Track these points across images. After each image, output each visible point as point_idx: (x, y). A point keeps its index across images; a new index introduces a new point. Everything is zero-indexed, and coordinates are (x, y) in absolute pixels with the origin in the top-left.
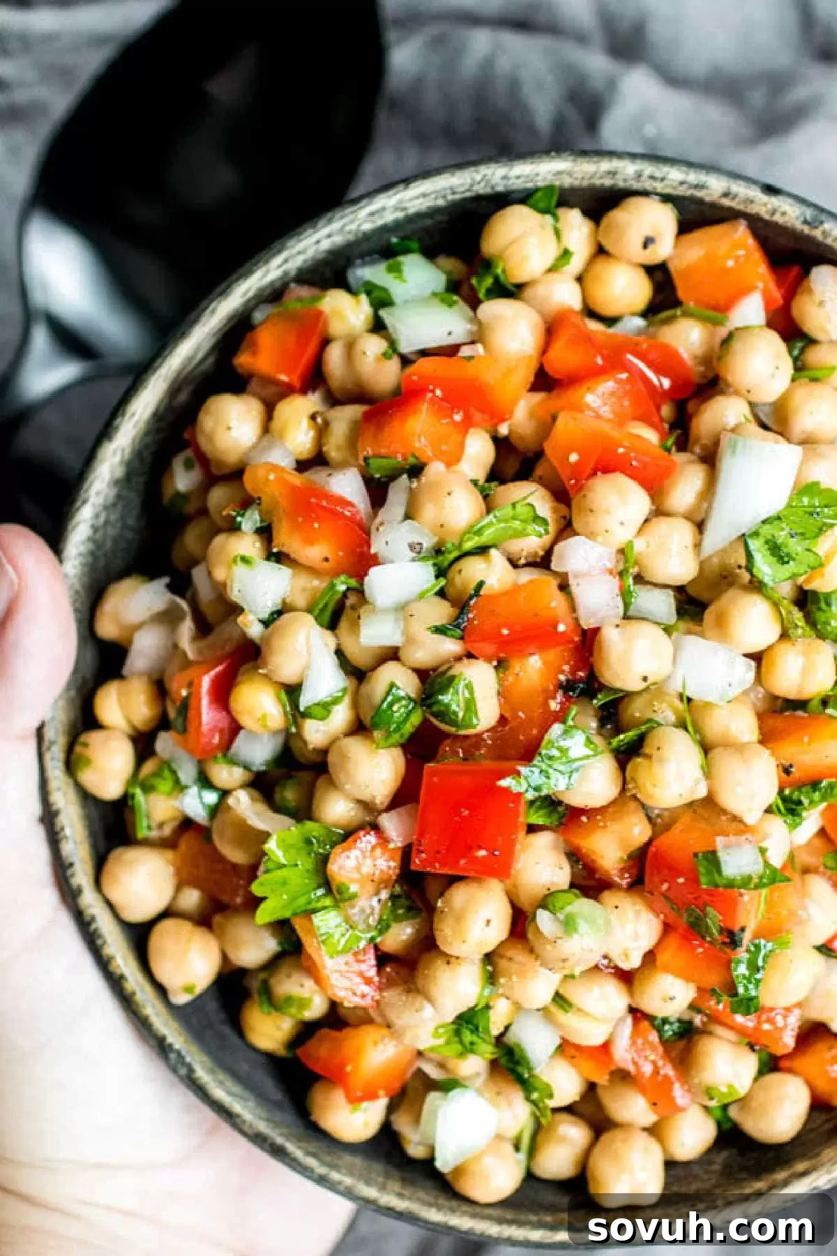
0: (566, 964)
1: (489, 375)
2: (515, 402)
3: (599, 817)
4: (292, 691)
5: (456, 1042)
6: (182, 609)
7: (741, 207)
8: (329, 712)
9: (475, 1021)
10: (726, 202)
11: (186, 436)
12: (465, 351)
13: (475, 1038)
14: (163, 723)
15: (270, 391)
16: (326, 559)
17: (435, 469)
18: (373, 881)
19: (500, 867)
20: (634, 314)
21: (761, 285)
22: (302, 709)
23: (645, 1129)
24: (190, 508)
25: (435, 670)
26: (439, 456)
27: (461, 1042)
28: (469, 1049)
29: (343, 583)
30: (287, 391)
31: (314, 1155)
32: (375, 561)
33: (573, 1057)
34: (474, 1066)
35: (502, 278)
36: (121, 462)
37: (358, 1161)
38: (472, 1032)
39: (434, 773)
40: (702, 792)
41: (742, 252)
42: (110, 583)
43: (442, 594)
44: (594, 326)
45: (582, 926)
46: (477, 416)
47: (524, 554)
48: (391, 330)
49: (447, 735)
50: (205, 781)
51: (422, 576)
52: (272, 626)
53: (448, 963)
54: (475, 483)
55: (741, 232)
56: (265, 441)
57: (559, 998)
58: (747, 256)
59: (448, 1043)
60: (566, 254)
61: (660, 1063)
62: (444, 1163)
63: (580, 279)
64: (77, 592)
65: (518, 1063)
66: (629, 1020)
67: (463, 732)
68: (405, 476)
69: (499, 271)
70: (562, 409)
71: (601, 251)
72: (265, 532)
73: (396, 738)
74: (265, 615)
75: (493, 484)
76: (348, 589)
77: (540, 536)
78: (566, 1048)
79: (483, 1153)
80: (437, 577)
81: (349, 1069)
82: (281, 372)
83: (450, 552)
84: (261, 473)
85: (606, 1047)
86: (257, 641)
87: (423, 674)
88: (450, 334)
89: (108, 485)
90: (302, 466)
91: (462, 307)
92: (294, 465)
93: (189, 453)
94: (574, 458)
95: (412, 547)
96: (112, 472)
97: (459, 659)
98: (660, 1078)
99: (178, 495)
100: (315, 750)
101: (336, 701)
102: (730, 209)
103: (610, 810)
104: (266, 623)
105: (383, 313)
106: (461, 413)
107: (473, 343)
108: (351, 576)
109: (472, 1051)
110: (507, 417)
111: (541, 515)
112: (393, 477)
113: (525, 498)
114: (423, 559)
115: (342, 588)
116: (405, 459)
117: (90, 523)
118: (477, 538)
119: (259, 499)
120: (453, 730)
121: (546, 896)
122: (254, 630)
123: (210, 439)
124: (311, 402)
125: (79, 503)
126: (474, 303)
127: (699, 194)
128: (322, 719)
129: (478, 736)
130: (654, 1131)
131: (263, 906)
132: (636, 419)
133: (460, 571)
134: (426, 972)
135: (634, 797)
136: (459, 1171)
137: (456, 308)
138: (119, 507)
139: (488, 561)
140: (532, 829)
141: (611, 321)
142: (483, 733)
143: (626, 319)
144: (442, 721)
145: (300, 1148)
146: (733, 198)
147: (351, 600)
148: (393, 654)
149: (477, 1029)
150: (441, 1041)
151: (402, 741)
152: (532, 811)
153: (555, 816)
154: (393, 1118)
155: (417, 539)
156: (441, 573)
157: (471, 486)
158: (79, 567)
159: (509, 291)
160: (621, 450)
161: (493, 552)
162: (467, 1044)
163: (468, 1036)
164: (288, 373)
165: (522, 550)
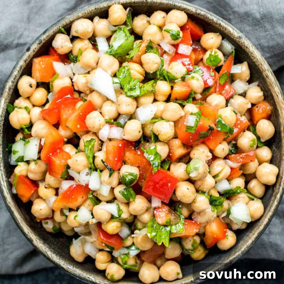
0: (205, 173)
1: (50, 140)
2: (59, 135)
3: (171, 151)
4: (112, 217)
5: (218, 207)
6: (83, 238)
7: (30, 59)
8: (121, 210)
9: (213, 200)
10: (27, 62)
11: (39, 221)
12: (42, 143)
13: (218, 201)
14: (110, 253)
15: (35, 196)
16: (83, 197)
17: (70, 162)
18: (168, 214)
19: (175, 181)
20: (48, 95)
21: (52, 61)
22: (118, 216)
23: (259, 165)
24: (57, 226)
25: (120, 180)
26: (67, 159)
27: (218, 205)
28: (221, 204)
29: (90, 195)
30: (36, 191)
31: (235, 253)
32: (87, 185)
33: (232, 178)
34: (226, 204)
35: (27, 127)
36: (40, 240)
37: (241, 242)
38: (216, 202)
39: (145, 189)
40: (172, 123)
41: (41, 63)
42: (70, 254)
43: (101, 171)
44: (47, 107)
45: (197, 166)
46: (60, 146)
47: (98, 147)
48: (30, 159)
49: (137, 182)
50: (128, 248)
51: (95, 175)
52: (95, 216)
53: (195, 202)
54: (76, 153)
55: (37, 61)
56: (47, 202)
57: (214, 177)
58: (43, 62)
59: (217, 209)
60: (26, 108)
61: (241, 156)
62: (249, 220)
63: (34, 106)
64: (69, 263)
65: (229, 192)
66: (227, 160)
67: (138, 179)
68: (69, 170)
69: (24, 127)
70: (65, 124)
71: (28, 98)
72: (71, 210)
73: (133, 196)
74: (92, 217)
75: (78, 148)
76: (92, 194)
77: (95, 141)
78: (229, 179)
79: (249, 209)
80: (97, 171)
81: (215, 236)
82: (31, 192)
83: (92, 166)
84: (55, 206)
85: (232, 169)
86: (97, 221)
87: (120, 183)
88: (36, 145)
89: (44, 245)
90: (57, 194)
91: (31, 139)
92: (56, 197)
93: (43, 222)
94: (78, 126)
95: (87, 175)
96: (41, 243)
97: (119, 173)
98: (245, 157)
99: (53, 228)
100: (129, 217)
101: (119, 207)
102: (30, 61)
103: (170, 148)
104: (93, 218)
105: (25, 160)
106: (58, 150)
107: (41, 140)
108: (89, 193)
109: (222, 203)
110: (62, 138)
111: (90, 139)
112: (68, 173)
113: (84, 142)
114: (91, 173)
115: (91, 196)
116: (64, 168)
117: (52, 254)
118: (90, 158)
119: (61, 208)
120: (136, 181)
121: (187, 172)
122: (94, 221)
123: (42, 215)
124: (42, 186)
125: (46, 254)
126: (30, 136)
127: (23, 68)
128: (123, 212)
129: (140, 174)
130: (260, 163)
131: (164, 244)
132: (75, 106)
133: (97, 165)
134: (196, 208)
135: (168, 141)
136: (252, 217)
137: (30, 141)
138: (51, 245)
139: (97, 157)
140: (169, 169)
141: (47, 101)
142: (140, 173)
143: (48, 97)
144: (133, 182)
145: (232, 256)
146: (27, 60)
147: (95, 194)
148: (112, 189)
149: (215, 200)
150: (216, 210)
151: (135, 194)
152: (164, 168)
153: (168, 162)
154: (233, 229)
155: (85, 173)
156: (96, 170)
157: (77, 154)
158: (63, 261)
159: (30, 126)
160: (81, 114)
161: (95, 155)
162: (220, 204)
163: (217, 203)
164: (32, 190)
165: (97, 147)
